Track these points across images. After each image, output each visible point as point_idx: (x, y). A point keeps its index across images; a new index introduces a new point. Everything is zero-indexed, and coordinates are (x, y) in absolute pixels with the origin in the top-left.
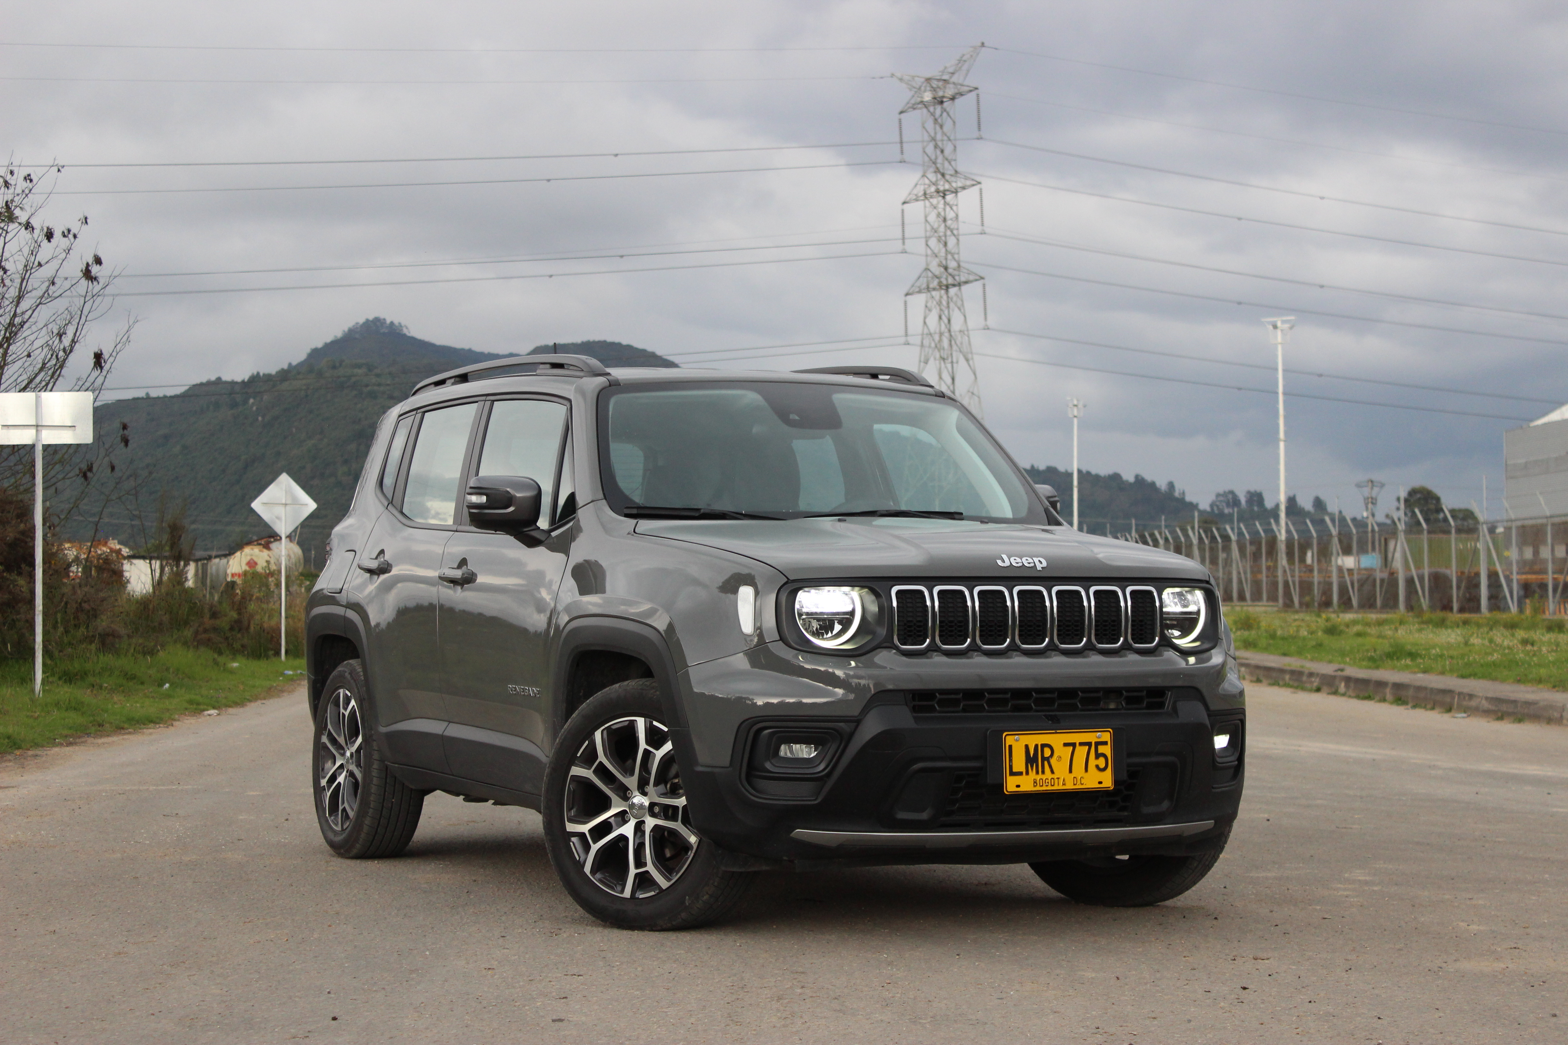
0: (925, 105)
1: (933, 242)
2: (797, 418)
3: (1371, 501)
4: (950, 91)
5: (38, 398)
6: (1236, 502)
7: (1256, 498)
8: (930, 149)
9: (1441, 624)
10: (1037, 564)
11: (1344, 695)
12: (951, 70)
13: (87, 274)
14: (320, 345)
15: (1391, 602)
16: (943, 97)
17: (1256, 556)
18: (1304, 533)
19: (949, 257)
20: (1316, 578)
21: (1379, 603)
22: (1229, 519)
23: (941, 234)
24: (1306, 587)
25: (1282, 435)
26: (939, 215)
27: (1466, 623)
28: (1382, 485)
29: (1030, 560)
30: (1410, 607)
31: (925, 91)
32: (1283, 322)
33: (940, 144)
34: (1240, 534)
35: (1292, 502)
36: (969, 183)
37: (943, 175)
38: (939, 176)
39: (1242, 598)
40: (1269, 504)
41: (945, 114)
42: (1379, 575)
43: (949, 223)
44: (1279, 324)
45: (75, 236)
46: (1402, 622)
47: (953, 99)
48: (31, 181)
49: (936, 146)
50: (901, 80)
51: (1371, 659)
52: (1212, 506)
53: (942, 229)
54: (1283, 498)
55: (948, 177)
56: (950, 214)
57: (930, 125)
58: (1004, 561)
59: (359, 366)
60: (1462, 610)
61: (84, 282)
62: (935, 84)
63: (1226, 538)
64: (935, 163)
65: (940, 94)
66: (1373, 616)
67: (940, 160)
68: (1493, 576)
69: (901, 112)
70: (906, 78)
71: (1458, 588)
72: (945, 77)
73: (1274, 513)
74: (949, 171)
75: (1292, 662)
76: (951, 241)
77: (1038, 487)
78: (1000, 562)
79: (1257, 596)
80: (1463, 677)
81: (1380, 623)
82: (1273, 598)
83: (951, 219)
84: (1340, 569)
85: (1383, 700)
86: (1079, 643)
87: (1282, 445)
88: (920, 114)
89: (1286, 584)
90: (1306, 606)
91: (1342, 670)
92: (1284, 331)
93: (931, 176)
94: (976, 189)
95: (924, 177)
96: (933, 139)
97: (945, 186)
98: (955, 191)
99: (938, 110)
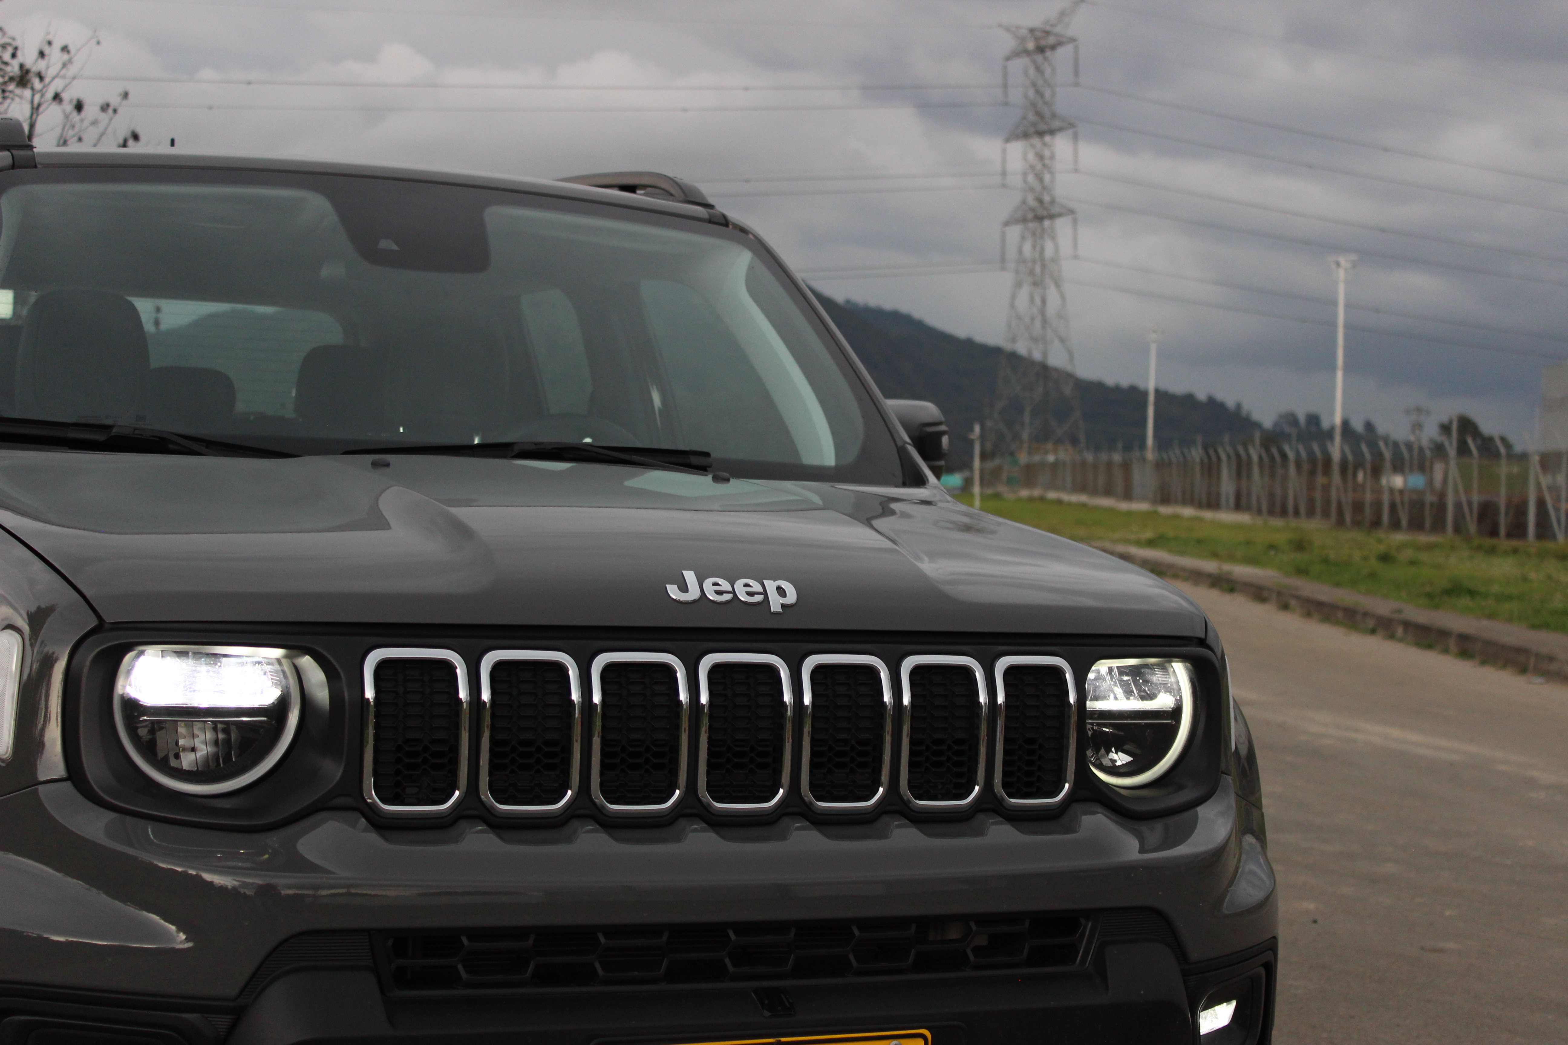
0: (1026, 52)
1: (1031, 178)
2: (395, 247)
3: (1417, 426)
4: (1051, 40)
6: (1296, 423)
7: (1314, 420)
8: (1031, 93)
9: (1492, 551)
10: (773, 596)
11: (1401, 640)
12: (1053, 22)
15: (1438, 525)
16: (1045, 46)
17: (1312, 473)
18: (1358, 453)
19: (1044, 192)
20: (1368, 497)
21: (1428, 523)
22: (1289, 438)
23: (1038, 171)
24: (1358, 507)
26: (1036, 153)
27: (1515, 551)
29: (756, 587)
30: (1457, 529)
31: (1029, 41)
32: (1346, 261)
33: (1040, 89)
34: (1298, 454)
35: (1346, 424)
36: (1064, 125)
37: (1042, 117)
38: (1038, 118)
39: (1297, 513)
40: (1325, 424)
41: (1046, 63)
42: (1429, 498)
43: (1046, 161)
44: (1342, 263)
45: (115, 111)
46: (1453, 548)
47: (1054, 48)
48: (68, 52)
49: (1037, 91)
50: (1007, 30)
51: (1430, 596)
52: (1274, 425)
53: (1039, 166)
54: (1338, 420)
55: (1046, 119)
56: (1047, 153)
57: (1032, 71)
58: (684, 588)
60: (1509, 535)
62: (1038, 34)
63: (1284, 456)
64: (1034, 106)
65: (1043, 43)
66: (1423, 538)
67: (1039, 104)
68: (1541, 504)
69: (1007, 59)
70: (1012, 28)
71: (1507, 514)
72: (1048, 28)
73: (1329, 434)
74: (1047, 114)
75: (1344, 596)
76: (1047, 177)
77: (892, 405)
78: (673, 591)
79: (1311, 512)
80: (1533, 627)
81: (1430, 547)
82: (1326, 514)
83: (1048, 158)
84: (1391, 491)
85: (1446, 651)
86: (868, 799)
87: (1340, 375)
88: (1023, 61)
89: (1339, 504)
90: (1357, 524)
91: (1399, 611)
92: (1346, 270)
93: (1031, 117)
94: (1070, 132)
95: (1024, 118)
96: (1034, 85)
97: (1042, 127)
98: (1052, 132)
99: (1039, 58)
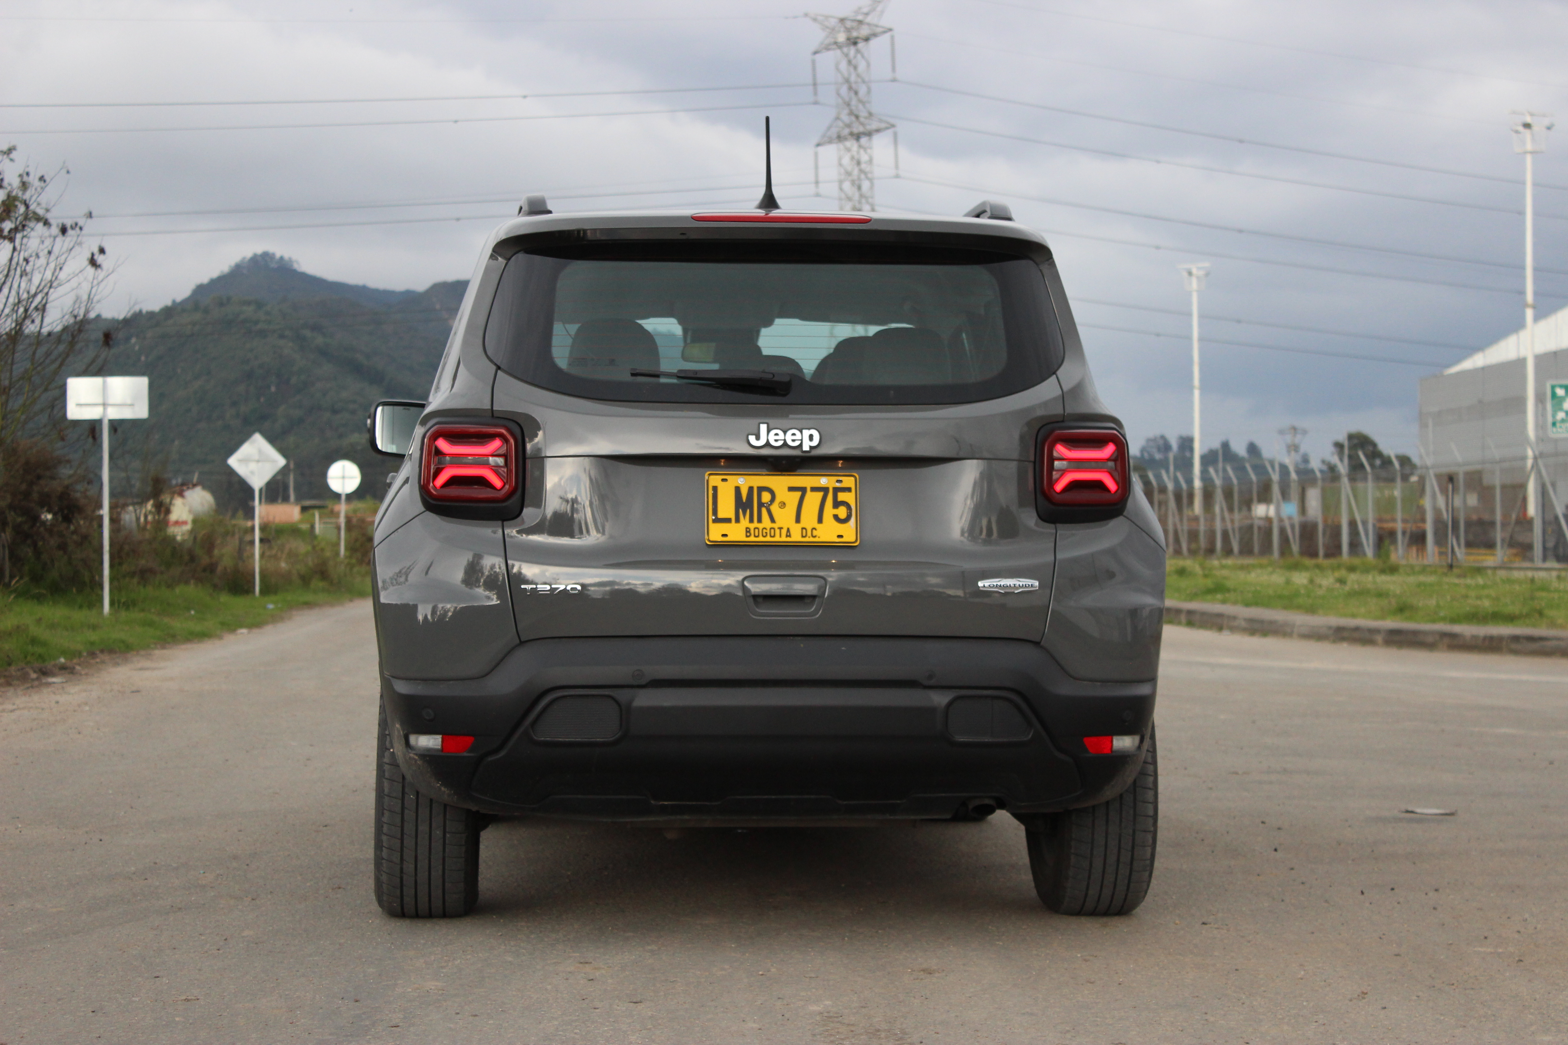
0: (839, 46)
1: (847, 186)
3: (1295, 448)
4: (864, 31)
5: (104, 383)
6: (1167, 447)
7: (1185, 442)
8: (844, 90)
12: (865, 10)
13: (93, 262)
14: (205, 280)
15: (1266, 549)
16: (857, 38)
19: (863, 201)
20: (1203, 527)
22: (1164, 464)
23: (855, 178)
24: (1193, 535)
25: (1196, 382)
26: (852, 158)
27: (1333, 568)
28: (1305, 432)
31: (839, 32)
32: (1199, 269)
33: (854, 86)
35: (1225, 446)
36: (883, 125)
37: (857, 117)
38: (853, 118)
41: (859, 56)
43: (863, 166)
44: (1194, 271)
47: (867, 39)
48: (45, 181)
49: (850, 88)
50: (815, 20)
52: (1143, 450)
53: (856, 172)
55: (862, 119)
56: (864, 158)
57: (843, 65)
59: (249, 303)
61: (91, 270)
62: (849, 24)
64: (848, 105)
65: (855, 34)
67: (854, 102)
68: (1352, 525)
69: (815, 53)
70: (820, 18)
71: (1324, 534)
72: (860, 18)
74: (863, 114)
76: (866, 185)
83: (866, 163)
87: (1197, 393)
88: (833, 55)
90: (1193, 551)
92: (1198, 278)
93: (845, 118)
94: (890, 132)
95: (837, 118)
96: (847, 81)
97: (859, 129)
98: (869, 134)
99: (852, 51)
